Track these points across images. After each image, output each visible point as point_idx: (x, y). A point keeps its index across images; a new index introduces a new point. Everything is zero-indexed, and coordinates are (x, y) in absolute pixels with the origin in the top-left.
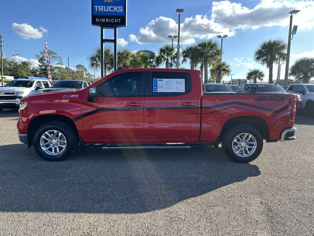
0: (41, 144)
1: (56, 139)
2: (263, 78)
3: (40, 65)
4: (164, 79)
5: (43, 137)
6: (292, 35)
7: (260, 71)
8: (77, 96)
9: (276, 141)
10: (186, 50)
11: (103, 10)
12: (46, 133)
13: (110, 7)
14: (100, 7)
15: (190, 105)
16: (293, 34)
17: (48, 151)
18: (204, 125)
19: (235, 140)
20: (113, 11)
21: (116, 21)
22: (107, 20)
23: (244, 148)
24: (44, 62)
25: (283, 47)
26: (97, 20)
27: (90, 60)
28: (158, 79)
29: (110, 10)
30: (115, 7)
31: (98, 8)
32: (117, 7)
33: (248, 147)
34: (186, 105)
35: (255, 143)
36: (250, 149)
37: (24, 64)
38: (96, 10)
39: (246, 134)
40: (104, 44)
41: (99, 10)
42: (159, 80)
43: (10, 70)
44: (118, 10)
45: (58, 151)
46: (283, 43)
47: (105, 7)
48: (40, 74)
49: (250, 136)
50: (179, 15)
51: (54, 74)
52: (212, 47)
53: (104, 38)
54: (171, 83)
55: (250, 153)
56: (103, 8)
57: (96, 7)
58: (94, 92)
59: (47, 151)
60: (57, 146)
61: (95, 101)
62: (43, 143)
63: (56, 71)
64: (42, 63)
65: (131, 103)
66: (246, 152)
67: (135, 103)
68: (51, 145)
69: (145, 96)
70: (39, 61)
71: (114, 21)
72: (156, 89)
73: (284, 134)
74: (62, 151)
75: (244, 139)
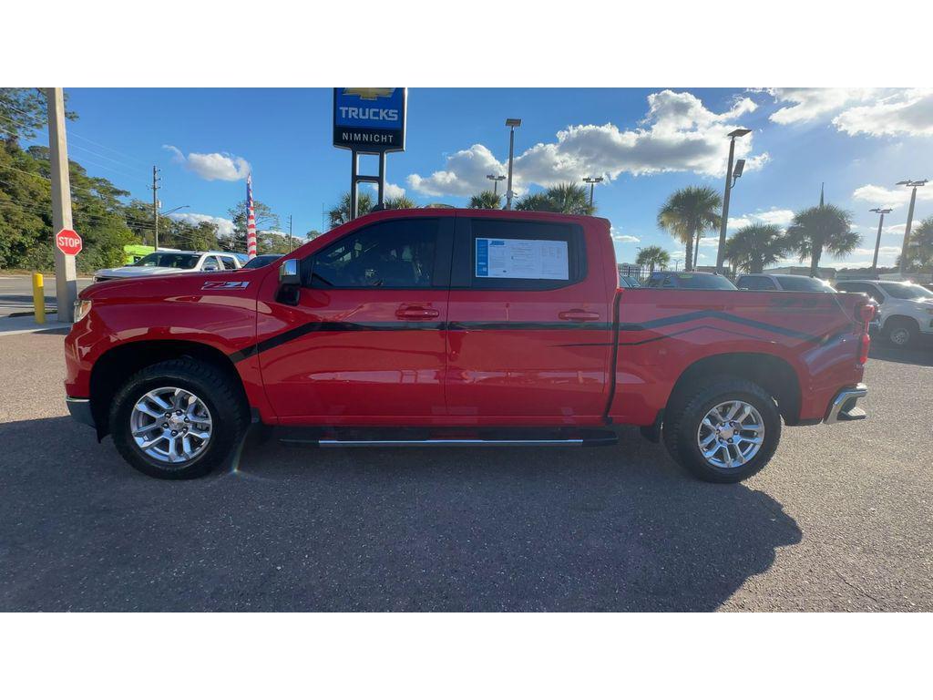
0: (134, 430)
1: (182, 412)
2: (667, 263)
3: (235, 230)
4: (506, 241)
5: (141, 407)
6: (733, 178)
7: (662, 250)
8: (245, 284)
9: (816, 422)
10: (523, 203)
11: (358, 115)
12: (149, 394)
13: (372, 110)
14: (351, 109)
15: (584, 319)
16: (735, 177)
17: (155, 448)
18: (622, 378)
19: (707, 422)
20: (377, 118)
21: (384, 138)
22: (366, 137)
23: (728, 441)
25: (715, 202)
26: (345, 136)
27: (327, 217)
28: (490, 241)
29: (371, 117)
30: (381, 110)
31: (347, 112)
32: (386, 111)
33: (738, 440)
34: (572, 318)
35: (760, 429)
36: (743, 446)
37: (205, 226)
38: (344, 116)
39: (738, 403)
40: (357, 185)
41: (350, 117)
42: (493, 243)
43: (177, 238)
44: (389, 117)
45: (187, 447)
46: (715, 194)
47: (361, 110)
48: (236, 246)
49: (748, 410)
50: (512, 132)
51: (263, 247)
52: (576, 198)
53: (358, 174)
54: (527, 252)
55: (746, 456)
56: (356, 113)
57: (344, 109)
58: (292, 273)
59: (152, 449)
60: (185, 432)
61: (297, 299)
62: (141, 425)
63: (266, 242)
64: (240, 225)
65: (408, 309)
66: (733, 454)
67: (421, 309)
68: (167, 431)
69: (450, 288)
70: (235, 222)
71: (380, 138)
72: (484, 269)
73: (838, 405)
74: (199, 450)
75: (729, 417)
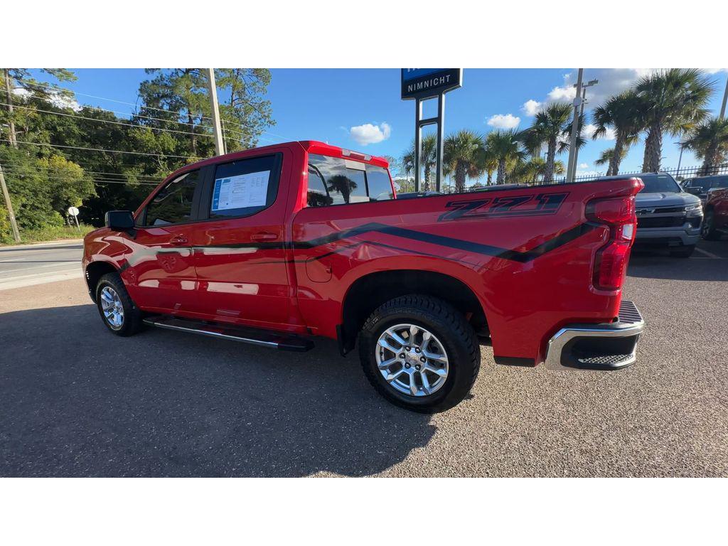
21: (442, 80)
22: (426, 84)
26: (410, 88)
71: (439, 81)
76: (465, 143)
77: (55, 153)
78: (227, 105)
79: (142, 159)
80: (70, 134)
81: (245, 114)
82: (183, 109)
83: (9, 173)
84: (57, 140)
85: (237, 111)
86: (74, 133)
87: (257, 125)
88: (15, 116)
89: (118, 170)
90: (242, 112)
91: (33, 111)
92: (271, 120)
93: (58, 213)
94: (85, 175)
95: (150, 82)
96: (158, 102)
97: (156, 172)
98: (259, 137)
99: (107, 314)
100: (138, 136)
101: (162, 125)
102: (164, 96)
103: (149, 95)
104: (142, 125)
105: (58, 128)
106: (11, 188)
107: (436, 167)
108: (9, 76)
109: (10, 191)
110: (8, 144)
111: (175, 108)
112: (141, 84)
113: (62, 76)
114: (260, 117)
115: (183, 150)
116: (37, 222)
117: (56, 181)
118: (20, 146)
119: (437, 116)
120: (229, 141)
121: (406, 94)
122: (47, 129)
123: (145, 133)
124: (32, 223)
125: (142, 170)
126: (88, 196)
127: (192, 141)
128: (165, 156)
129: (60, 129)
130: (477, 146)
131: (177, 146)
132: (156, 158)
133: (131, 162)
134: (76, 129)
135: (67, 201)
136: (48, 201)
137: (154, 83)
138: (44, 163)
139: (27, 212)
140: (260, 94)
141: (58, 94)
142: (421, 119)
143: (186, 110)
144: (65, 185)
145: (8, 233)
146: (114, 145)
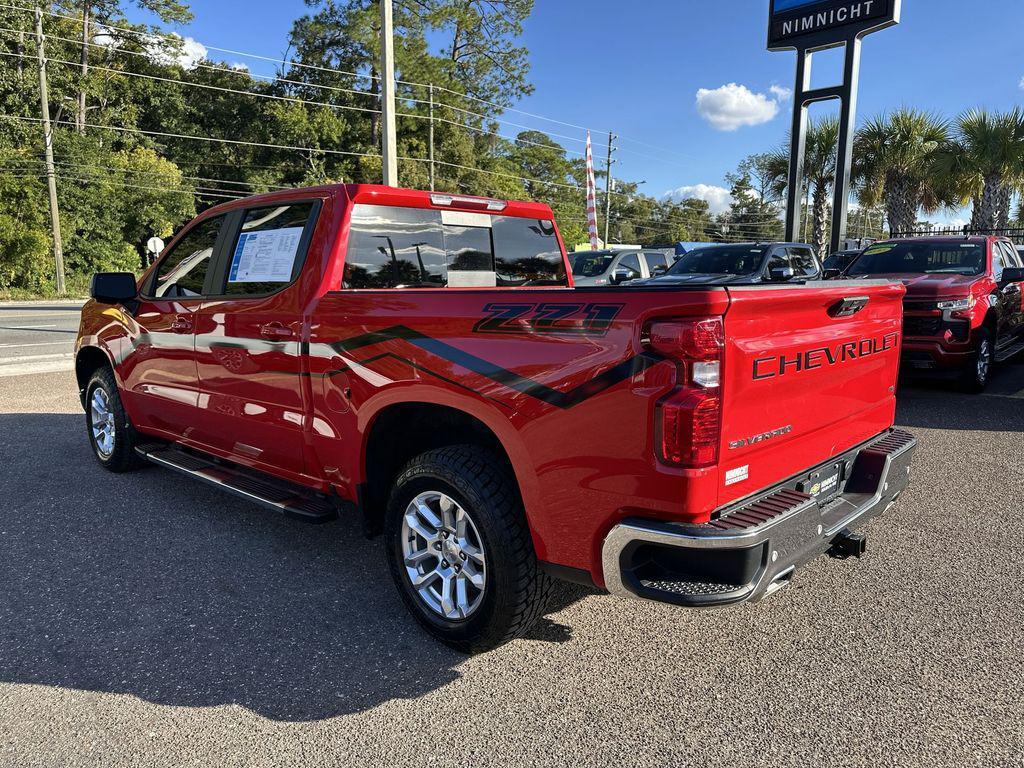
0: (94, 422)
5: (94, 403)
15: (279, 337)
21: (855, 11)
22: (822, 19)
24: (746, 193)
26: (787, 27)
28: (249, 235)
34: (270, 336)
40: (804, 111)
42: (250, 238)
48: (730, 232)
54: (268, 246)
62: (96, 419)
64: (739, 197)
65: (178, 322)
67: (184, 321)
68: (108, 427)
70: (733, 193)
71: (849, 13)
72: (235, 273)
76: (905, 137)
77: (142, 142)
78: (443, 57)
79: (284, 155)
80: (171, 110)
81: (477, 73)
82: (363, 66)
83: (65, 177)
84: (149, 122)
85: (461, 68)
86: (176, 109)
87: (496, 94)
88: (87, 82)
89: (240, 174)
90: (472, 70)
91: (118, 73)
92: (525, 84)
93: (132, 247)
94: (183, 183)
95: (312, 20)
96: (323, 52)
97: (302, 179)
98: (498, 119)
99: (97, 433)
100: (279, 114)
101: (324, 96)
102: (334, 43)
103: (307, 43)
104: (290, 94)
105: (152, 99)
106: (65, 201)
107: (834, 186)
108: (90, 15)
109: (61, 207)
110: (71, 129)
111: (349, 65)
112: (296, 23)
113: (168, 13)
114: (502, 78)
115: (355, 140)
116: (95, 261)
117: (136, 190)
118: (89, 131)
119: (841, 83)
120: (439, 125)
121: (776, 40)
122: (135, 101)
123: (292, 111)
124: (88, 261)
125: (280, 176)
126: (183, 218)
127: (373, 122)
128: (323, 152)
129: (155, 101)
130: (932, 145)
131: (345, 133)
132: (307, 154)
133: (264, 159)
134: (181, 103)
135: (147, 227)
136: (118, 226)
137: (318, 21)
138: (121, 159)
139: (84, 243)
140: (509, 37)
141: (160, 43)
142: (806, 88)
143: (369, 68)
144: (148, 199)
145: (49, 278)
146: (240, 131)
